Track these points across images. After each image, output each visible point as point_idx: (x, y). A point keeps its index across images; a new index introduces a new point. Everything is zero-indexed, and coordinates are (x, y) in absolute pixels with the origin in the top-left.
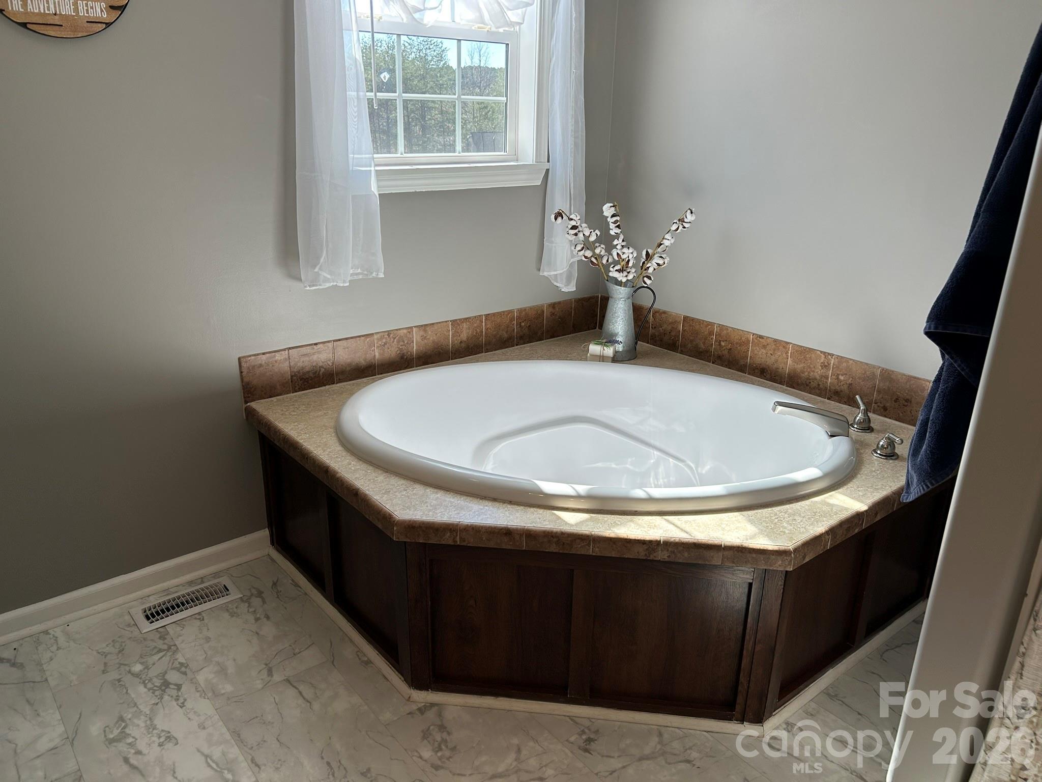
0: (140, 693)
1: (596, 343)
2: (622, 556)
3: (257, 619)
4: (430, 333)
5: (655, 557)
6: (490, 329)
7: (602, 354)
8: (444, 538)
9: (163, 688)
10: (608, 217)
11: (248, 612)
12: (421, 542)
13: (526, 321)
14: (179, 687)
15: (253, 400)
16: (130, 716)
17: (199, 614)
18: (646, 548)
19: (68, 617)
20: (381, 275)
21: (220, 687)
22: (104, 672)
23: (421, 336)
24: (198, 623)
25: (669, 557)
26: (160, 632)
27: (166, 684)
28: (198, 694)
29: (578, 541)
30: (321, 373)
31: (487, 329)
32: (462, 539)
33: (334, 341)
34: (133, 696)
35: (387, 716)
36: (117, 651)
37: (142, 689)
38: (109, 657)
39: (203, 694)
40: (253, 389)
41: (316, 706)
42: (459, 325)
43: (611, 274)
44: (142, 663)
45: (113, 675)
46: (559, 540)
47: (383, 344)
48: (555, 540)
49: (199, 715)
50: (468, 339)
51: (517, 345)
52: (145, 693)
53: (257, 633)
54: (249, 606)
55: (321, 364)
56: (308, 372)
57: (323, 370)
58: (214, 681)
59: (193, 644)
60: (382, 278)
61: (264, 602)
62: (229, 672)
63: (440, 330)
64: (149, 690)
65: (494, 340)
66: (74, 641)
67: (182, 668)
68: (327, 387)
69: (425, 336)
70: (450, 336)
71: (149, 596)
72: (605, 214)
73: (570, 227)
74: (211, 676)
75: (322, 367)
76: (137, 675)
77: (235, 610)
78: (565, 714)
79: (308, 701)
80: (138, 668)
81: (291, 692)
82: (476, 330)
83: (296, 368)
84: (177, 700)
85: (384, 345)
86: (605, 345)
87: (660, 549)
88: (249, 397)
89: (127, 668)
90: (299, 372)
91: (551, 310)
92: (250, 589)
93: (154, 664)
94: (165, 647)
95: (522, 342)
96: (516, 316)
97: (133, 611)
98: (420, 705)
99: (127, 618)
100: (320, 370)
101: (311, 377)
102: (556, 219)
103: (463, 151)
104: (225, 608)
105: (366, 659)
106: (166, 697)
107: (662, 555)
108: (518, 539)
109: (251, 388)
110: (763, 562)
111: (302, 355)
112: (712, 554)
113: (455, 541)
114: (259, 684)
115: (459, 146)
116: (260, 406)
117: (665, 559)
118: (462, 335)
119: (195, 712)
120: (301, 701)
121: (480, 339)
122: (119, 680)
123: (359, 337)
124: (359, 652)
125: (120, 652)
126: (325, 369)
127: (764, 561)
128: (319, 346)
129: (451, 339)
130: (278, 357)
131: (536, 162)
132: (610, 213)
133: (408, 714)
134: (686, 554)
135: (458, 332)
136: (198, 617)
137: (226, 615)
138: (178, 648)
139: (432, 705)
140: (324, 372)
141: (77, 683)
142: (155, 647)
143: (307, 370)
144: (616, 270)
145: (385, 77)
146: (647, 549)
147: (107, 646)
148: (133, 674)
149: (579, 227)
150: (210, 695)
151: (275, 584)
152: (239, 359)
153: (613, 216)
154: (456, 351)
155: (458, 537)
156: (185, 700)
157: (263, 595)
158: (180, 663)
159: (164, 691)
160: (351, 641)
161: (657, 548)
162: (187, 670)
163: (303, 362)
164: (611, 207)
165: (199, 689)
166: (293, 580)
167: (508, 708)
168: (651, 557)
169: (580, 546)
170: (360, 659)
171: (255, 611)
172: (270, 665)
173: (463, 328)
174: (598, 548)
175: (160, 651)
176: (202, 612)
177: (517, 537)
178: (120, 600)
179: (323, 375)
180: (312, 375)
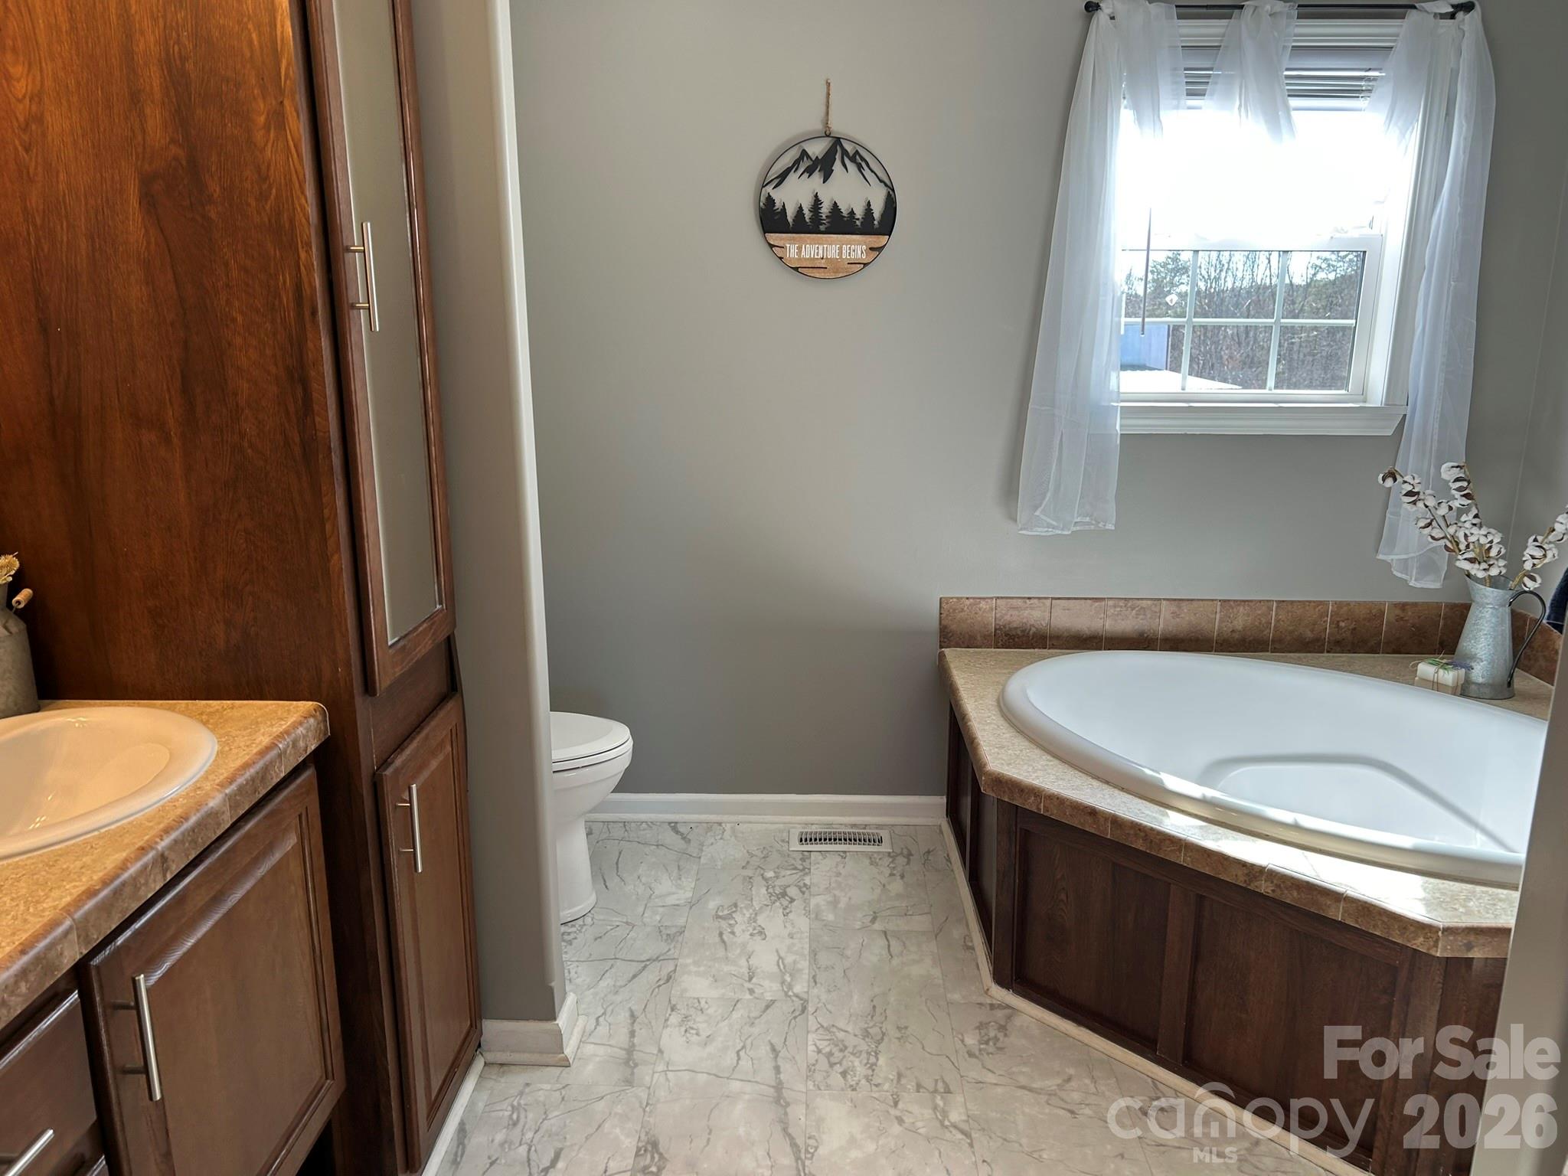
0: (760, 893)
1: (1431, 662)
2: (1217, 876)
3: (892, 875)
4: (1185, 611)
5: (1256, 887)
6: (1283, 621)
7: (1435, 680)
8: (1029, 801)
9: (780, 896)
10: (1449, 481)
11: (888, 866)
12: (1006, 800)
13: (1350, 621)
14: (792, 900)
15: (948, 647)
16: (742, 906)
17: (845, 852)
18: (1246, 872)
19: (740, 818)
20: (1110, 527)
21: (825, 914)
22: (743, 868)
23: (1172, 613)
24: (839, 859)
25: (1273, 891)
26: (803, 855)
27: (784, 894)
28: (804, 912)
29: (1168, 842)
30: (1031, 632)
31: (1278, 621)
32: (1046, 809)
33: (1053, 598)
34: (754, 892)
35: (956, 997)
36: (763, 856)
37: (763, 891)
38: (754, 858)
39: (808, 913)
40: (950, 634)
41: (895, 962)
42: (1233, 608)
43: (1458, 564)
44: (775, 872)
45: (749, 872)
46: (1146, 835)
47: (1116, 613)
48: (1142, 834)
49: (794, 927)
50: (1244, 629)
51: (1328, 652)
52: (764, 894)
53: (884, 886)
54: (892, 862)
55: (1032, 622)
56: (1016, 628)
57: (1033, 629)
58: (823, 907)
59: (824, 873)
60: (1111, 530)
61: (908, 863)
62: (840, 906)
63: (1201, 609)
64: (768, 893)
65: (1289, 638)
66: (736, 837)
67: (804, 889)
68: (1036, 650)
69: (1178, 613)
70: (1217, 621)
71: (812, 824)
72: (1444, 476)
73: (1404, 492)
74: (823, 903)
75: (1033, 626)
76: (766, 880)
77: (877, 860)
78: (1149, 1074)
79: (891, 955)
80: (770, 874)
81: (883, 942)
82: (1259, 619)
83: (1002, 620)
84: (784, 909)
85: (1117, 615)
86: (1442, 667)
87: (1263, 879)
88: (945, 642)
89: (762, 872)
90: (1004, 626)
91: (1398, 612)
92: (902, 849)
93: (784, 876)
94: (801, 867)
95: (1338, 649)
96: (1332, 611)
97: (792, 831)
98: (994, 1002)
99: (785, 835)
100: (1030, 629)
101: (1018, 635)
102: (1384, 479)
103: (1276, 387)
104: (870, 856)
105: (970, 944)
106: (778, 904)
107: (1264, 887)
108: (1103, 823)
109: (948, 633)
110: (1397, 931)
111: (1011, 608)
112: (1329, 903)
113: (1039, 809)
114: (858, 925)
115: (1271, 382)
116: (953, 656)
117: (1268, 893)
118: (1235, 622)
119: (792, 924)
120: (885, 952)
121: (1265, 633)
122: (750, 878)
123: (1086, 599)
124: (968, 937)
125: (764, 858)
126: (1037, 629)
127: (1399, 931)
128: (1032, 601)
129: (1216, 624)
130: (983, 605)
131: (1385, 405)
132: (1450, 475)
133: (978, 1004)
134: (1295, 894)
135: (1230, 617)
136: (842, 854)
137: (867, 862)
138: (810, 872)
139: (1008, 1007)
140: (1034, 633)
141: (719, 867)
142: (793, 865)
143: (1015, 626)
144: (1465, 559)
145: (1171, 301)
146: (1247, 874)
147: (758, 849)
148: (763, 878)
149: (1421, 494)
150: (813, 916)
151: (929, 852)
152: (941, 599)
153: (1457, 480)
154: (1224, 640)
155: (1042, 804)
156: (791, 912)
157: (911, 857)
158: (804, 884)
159: (779, 899)
160: (967, 925)
161: (1258, 876)
162: (807, 892)
163: (1011, 615)
164: (1453, 467)
165: (807, 909)
166: (948, 855)
167: (1086, 1041)
168: (1251, 887)
169: (1169, 849)
170: (965, 942)
171: (894, 868)
172: (878, 915)
173: (1238, 612)
174: (1190, 857)
175: (796, 869)
176: (849, 852)
177: (1102, 820)
178: (788, 818)
179: (1033, 636)
180: (1019, 633)
